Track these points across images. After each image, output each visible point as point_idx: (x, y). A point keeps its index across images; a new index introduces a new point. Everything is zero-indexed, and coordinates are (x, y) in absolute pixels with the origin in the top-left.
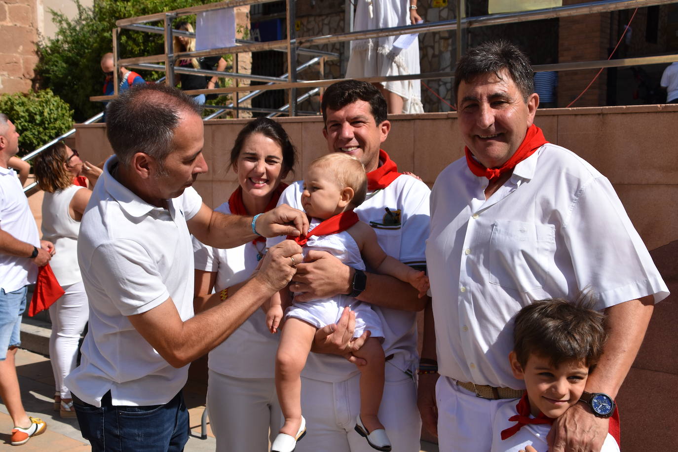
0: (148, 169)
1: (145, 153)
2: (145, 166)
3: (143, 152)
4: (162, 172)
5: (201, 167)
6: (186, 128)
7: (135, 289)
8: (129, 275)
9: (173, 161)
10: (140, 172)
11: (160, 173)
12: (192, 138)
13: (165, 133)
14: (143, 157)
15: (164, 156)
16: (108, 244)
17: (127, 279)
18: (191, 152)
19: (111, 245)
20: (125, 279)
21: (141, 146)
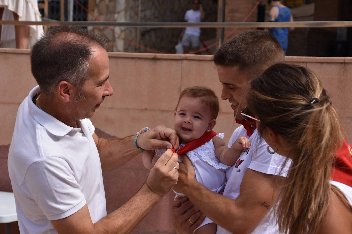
0: (69, 94)
1: (67, 81)
2: (67, 92)
3: (65, 81)
4: (81, 95)
5: (108, 91)
6: (98, 58)
7: (60, 197)
8: (56, 187)
9: (89, 86)
10: (63, 97)
11: (79, 97)
12: (103, 66)
13: (83, 63)
14: (66, 85)
15: (82, 82)
16: (40, 161)
17: (55, 190)
18: (102, 78)
19: (42, 162)
20: (53, 189)
21: (64, 76)
